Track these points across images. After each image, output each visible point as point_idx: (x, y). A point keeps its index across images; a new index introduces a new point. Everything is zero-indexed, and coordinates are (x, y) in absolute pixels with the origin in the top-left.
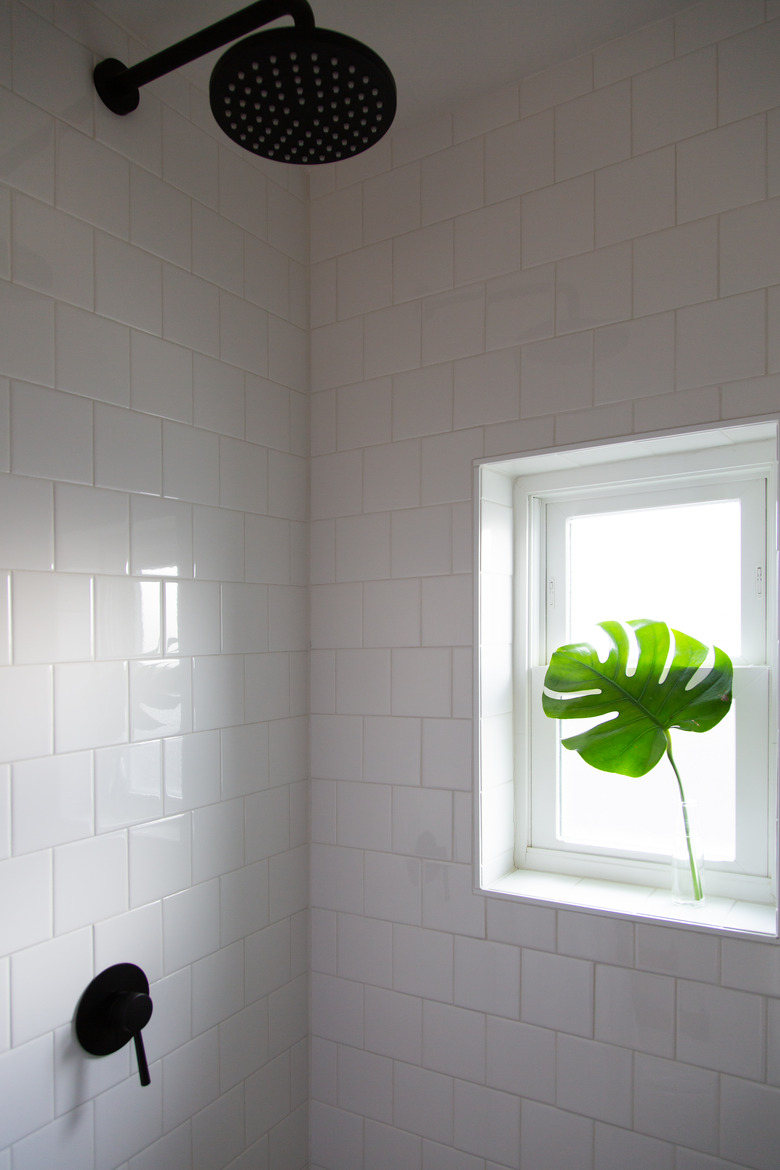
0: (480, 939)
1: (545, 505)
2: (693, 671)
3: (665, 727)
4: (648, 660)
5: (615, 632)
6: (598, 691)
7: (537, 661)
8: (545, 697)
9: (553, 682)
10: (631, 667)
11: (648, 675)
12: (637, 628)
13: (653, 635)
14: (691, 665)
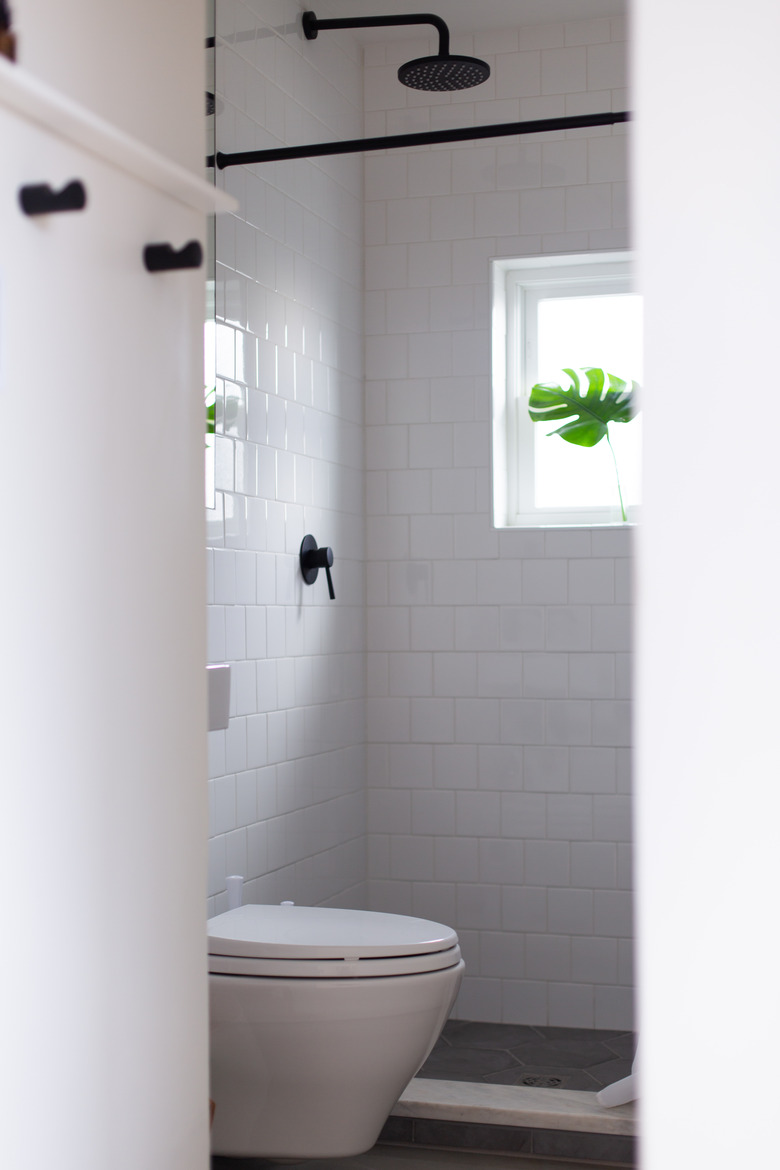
0: (495, 559)
1: (525, 292)
2: (620, 394)
3: (605, 423)
4: (594, 388)
5: (571, 374)
6: (565, 405)
7: (523, 393)
8: (531, 413)
9: (534, 403)
10: (583, 392)
11: (594, 395)
12: (586, 370)
13: (596, 376)
14: (619, 391)
